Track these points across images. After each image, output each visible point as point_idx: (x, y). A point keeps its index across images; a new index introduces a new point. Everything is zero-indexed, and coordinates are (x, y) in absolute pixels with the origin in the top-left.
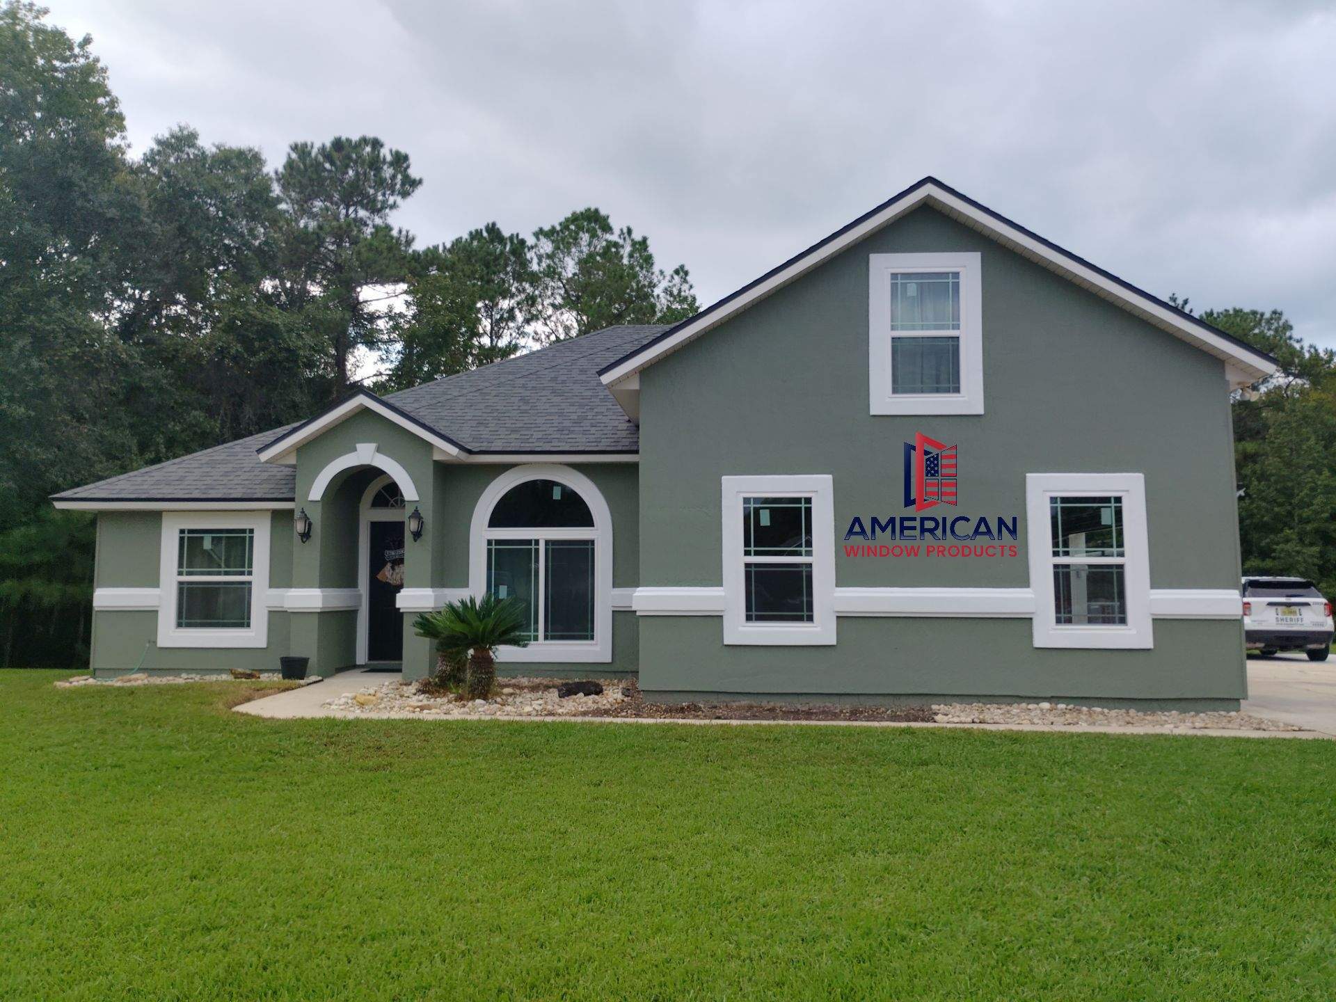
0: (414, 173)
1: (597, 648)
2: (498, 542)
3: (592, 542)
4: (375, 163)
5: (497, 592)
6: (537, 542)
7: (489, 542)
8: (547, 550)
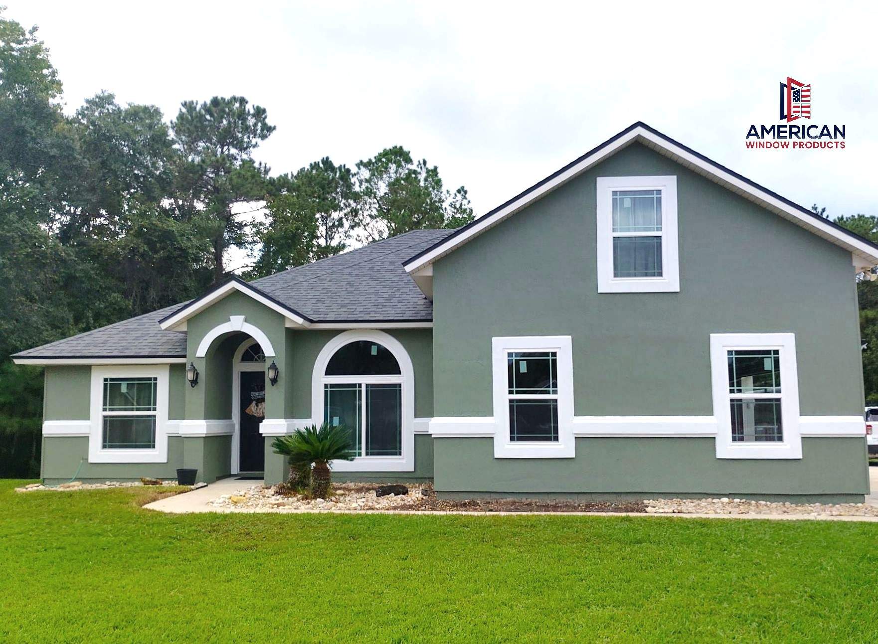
0: (270, 122)
1: (404, 461)
2: (332, 386)
3: (400, 385)
4: (242, 115)
5: (331, 421)
6: (360, 385)
7: (326, 386)
8: (367, 391)
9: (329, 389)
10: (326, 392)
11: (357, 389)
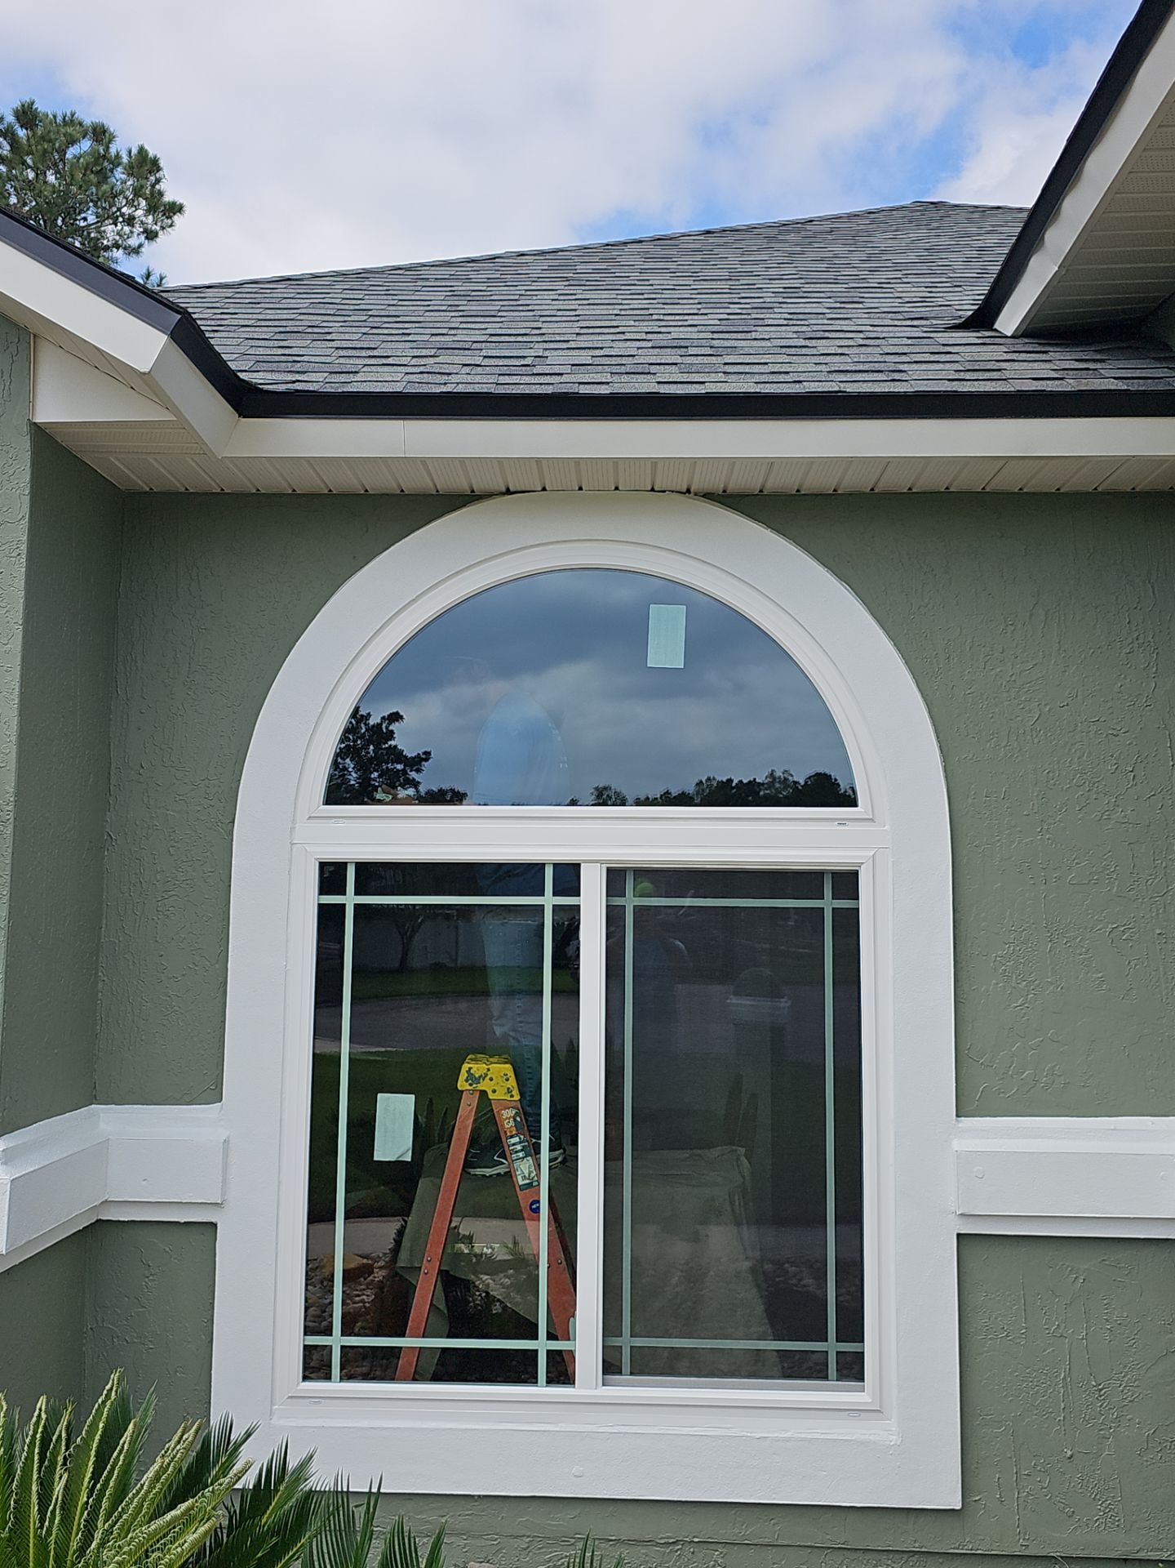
1: (885, 1432)
2: (373, 875)
3: (847, 882)
5: (363, 1128)
6: (568, 877)
7: (331, 876)
8: (614, 917)
9: (350, 900)
10: (329, 919)
11: (549, 900)
